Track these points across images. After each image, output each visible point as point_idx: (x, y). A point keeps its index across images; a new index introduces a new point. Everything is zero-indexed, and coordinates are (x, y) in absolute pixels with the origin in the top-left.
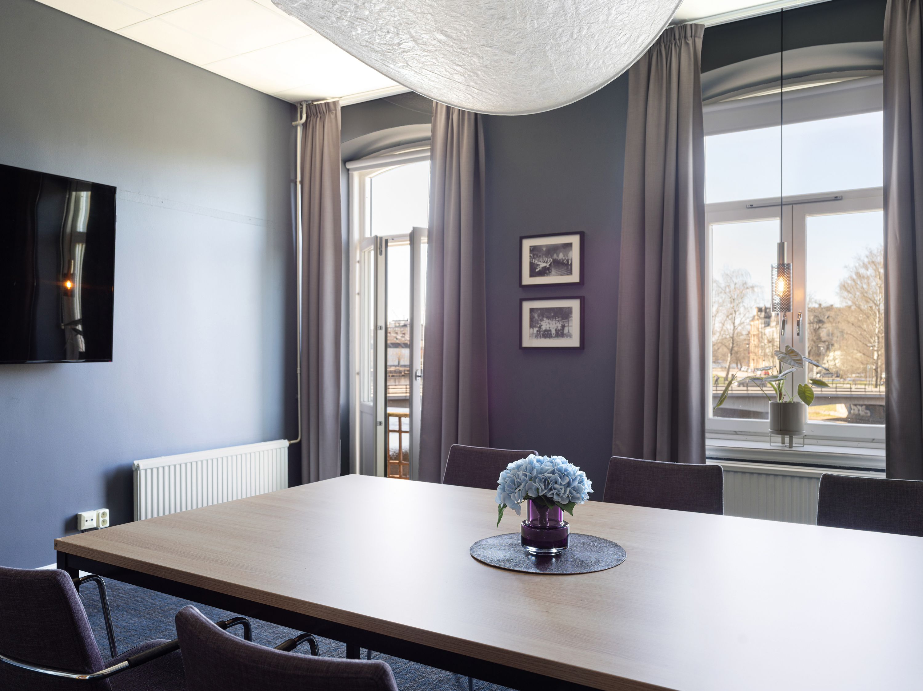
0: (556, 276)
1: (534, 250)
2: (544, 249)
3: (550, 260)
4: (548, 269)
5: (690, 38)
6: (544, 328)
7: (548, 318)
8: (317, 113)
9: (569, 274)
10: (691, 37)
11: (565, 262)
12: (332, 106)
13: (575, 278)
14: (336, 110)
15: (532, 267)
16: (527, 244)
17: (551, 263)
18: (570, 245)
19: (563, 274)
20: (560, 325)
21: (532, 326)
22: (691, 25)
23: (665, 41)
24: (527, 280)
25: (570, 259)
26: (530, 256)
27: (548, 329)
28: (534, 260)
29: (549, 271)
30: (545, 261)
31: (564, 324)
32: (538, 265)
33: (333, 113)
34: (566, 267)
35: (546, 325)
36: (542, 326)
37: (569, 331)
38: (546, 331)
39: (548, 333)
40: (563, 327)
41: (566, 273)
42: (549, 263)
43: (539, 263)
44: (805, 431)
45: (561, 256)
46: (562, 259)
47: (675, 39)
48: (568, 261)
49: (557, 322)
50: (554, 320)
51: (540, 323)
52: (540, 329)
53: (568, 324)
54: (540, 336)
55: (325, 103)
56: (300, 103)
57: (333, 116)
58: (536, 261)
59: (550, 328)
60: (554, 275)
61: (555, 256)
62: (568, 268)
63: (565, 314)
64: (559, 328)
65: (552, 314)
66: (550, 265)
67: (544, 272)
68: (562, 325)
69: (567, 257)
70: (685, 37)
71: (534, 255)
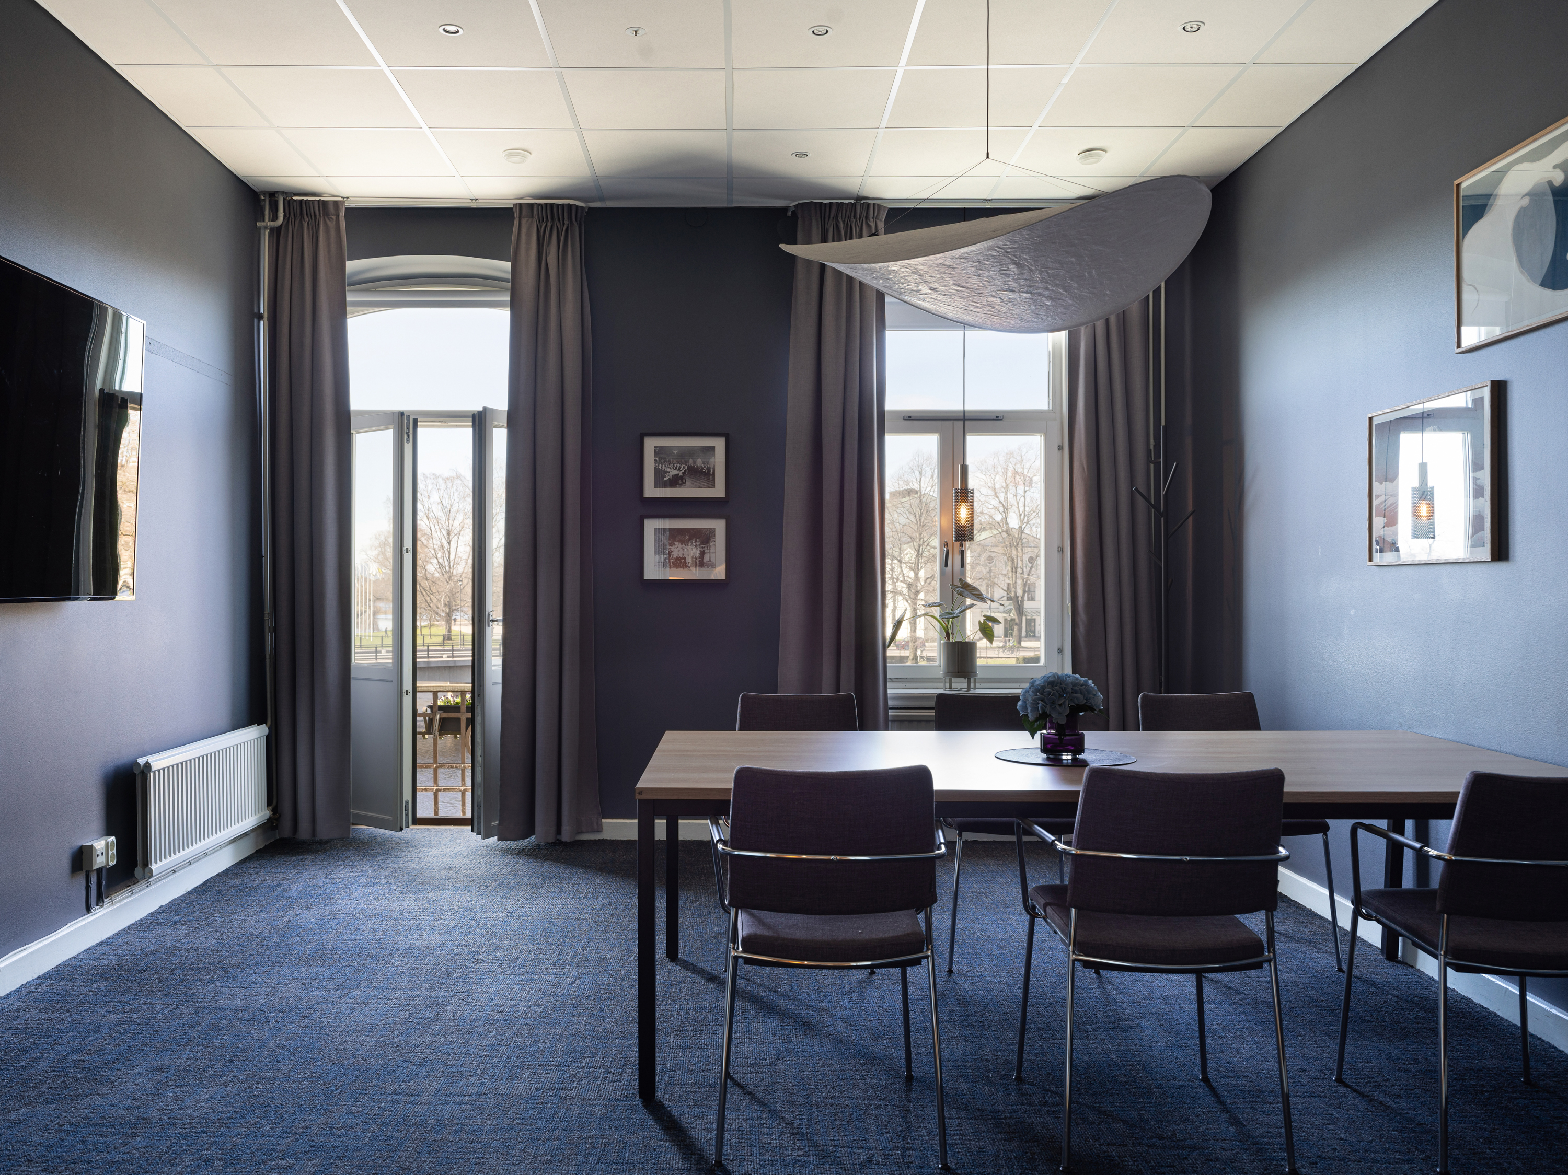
0: (692, 487)
1: (659, 451)
2: (675, 452)
3: (684, 468)
4: (682, 478)
5: (871, 220)
6: (675, 554)
7: (681, 542)
8: (301, 214)
9: (710, 486)
10: (873, 218)
11: (705, 470)
12: (331, 209)
13: (718, 491)
14: (338, 216)
15: (659, 474)
16: (651, 444)
17: (685, 471)
18: (712, 449)
19: (701, 486)
20: (698, 552)
21: (657, 552)
22: (874, 204)
23: (844, 217)
24: (651, 491)
25: (712, 467)
26: (655, 460)
27: (681, 556)
28: (660, 465)
29: (682, 481)
30: (676, 468)
31: (704, 551)
32: (667, 472)
33: (332, 218)
34: (706, 476)
35: (679, 551)
36: (672, 552)
37: (710, 559)
38: (678, 558)
39: (681, 562)
40: (703, 554)
41: (706, 484)
42: (683, 471)
43: (668, 470)
44: (980, 674)
45: (699, 462)
46: (701, 466)
47: (855, 217)
48: (709, 469)
49: (693, 547)
50: (690, 544)
51: (670, 549)
52: (670, 556)
53: (710, 549)
54: (670, 566)
55: (319, 201)
56: (273, 195)
57: (331, 225)
58: (664, 467)
59: (683, 554)
60: (689, 487)
61: (691, 462)
62: (708, 479)
63: (705, 538)
64: (698, 555)
65: (687, 537)
66: (684, 473)
67: (675, 482)
68: (700, 551)
69: (708, 464)
70: (867, 217)
71: (660, 458)
